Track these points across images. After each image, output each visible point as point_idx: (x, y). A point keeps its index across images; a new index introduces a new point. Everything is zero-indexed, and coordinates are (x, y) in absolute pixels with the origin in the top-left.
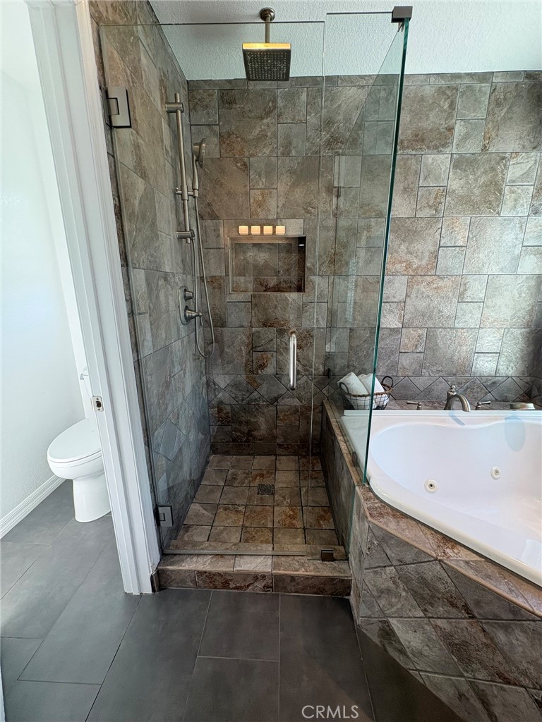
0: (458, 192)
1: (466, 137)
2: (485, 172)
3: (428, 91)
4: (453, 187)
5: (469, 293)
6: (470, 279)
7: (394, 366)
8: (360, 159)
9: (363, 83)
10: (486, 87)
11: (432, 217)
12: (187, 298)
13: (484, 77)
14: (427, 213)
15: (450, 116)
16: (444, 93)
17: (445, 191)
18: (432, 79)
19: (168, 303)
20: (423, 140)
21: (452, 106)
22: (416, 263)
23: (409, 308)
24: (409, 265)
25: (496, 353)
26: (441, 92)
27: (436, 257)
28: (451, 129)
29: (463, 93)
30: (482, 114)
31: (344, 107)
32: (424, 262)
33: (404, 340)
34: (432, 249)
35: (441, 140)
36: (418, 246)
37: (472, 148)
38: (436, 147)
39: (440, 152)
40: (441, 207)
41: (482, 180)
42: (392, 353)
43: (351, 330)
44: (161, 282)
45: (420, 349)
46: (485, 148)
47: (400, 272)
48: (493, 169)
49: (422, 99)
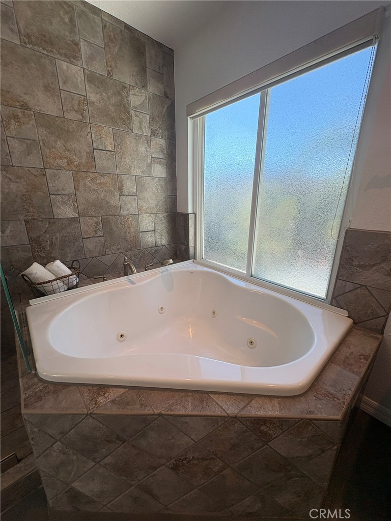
0: (97, 104)
1: (92, 57)
2: (114, 94)
4: (92, 99)
5: (125, 189)
6: (124, 178)
7: (80, 250)
10: (98, 20)
11: (80, 121)
13: (94, 10)
14: (74, 116)
15: (73, 31)
16: (61, 5)
17: (86, 100)
20: (52, 44)
21: (72, 22)
22: (76, 160)
23: (81, 200)
24: (70, 162)
25: (152, 231)
27: (93, 157)
28: (76, 44)
29: (80, 15)
30: (100, 42)
32: (84, 160)
33: (83, 227)
34: (88, 150)
35: (70, 51)
36: (74, 145)
37: (99, 69)
38: (67, 56)
39: (72, 63)
40: (86, 114)
41: (114, 100)
42: (76, 240)
43: (27, 222)
45: (99, 233)
46: (109, 74)
47: (63, 167)
48: (119, 93)
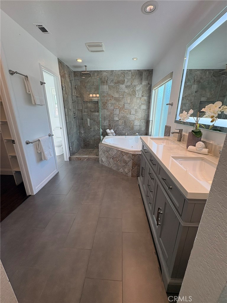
0: (127, 92)
1: (128, 82)
2: (132, 88)
3: (119, 73)
4: (126, 91)
5: (131, 113)
6: (131, 110)
7: (118, 128)
8: (108, 86)
9: (107, 72)
10: (130, 72)
11: (123, 97)
12: (74, 114)
13: (130, 71)
14: (121, 96)
15: (124, 78)
16: (123, 74)
17: (125, 92)
18: (120, 71)
19: (71, 114)
20: (119, 82)
21: (124, 76)
22: (120, 106)
23: (120, 116)
24: (119, 107)
26: (122, 73)
27: (124, 105)
28: (124, 80)
29: (126, 74)
30: (130, 77)
31: (104, 76)
32: (122, 106)
33: (120, 123)
34: (123, 104)
35: (123, 82)
36: (120, 103)
37: (129, 84)
38: (122, 84)
39: (123, 85)
40: (124, 95)
41: (132, 90)
42: (117, 125)
43: (109, 121)
44: (69, 110)
45: (123, 125)
46: (131, 84)
47: (117, 108)
48: (133, 88)
49: (118, 75)
